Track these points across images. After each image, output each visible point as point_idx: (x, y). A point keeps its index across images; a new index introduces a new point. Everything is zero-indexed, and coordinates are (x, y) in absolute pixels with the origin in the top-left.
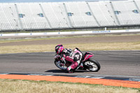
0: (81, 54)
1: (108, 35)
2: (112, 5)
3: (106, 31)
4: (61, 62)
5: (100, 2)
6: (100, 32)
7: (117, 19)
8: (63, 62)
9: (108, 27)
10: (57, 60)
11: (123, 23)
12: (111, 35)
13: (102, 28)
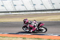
0: (37, 24)
1: (11, 15)
2: (13, 2)
3: (10, 13)
4: (27, 28)
5: (7, 1)
6: (8, 14)
7: (15, 8)
8: (28, 28)
9: (11, 12)
10: (24, 27)
11: (18, 10)
12: (13, 15)
13: (9, 12)
